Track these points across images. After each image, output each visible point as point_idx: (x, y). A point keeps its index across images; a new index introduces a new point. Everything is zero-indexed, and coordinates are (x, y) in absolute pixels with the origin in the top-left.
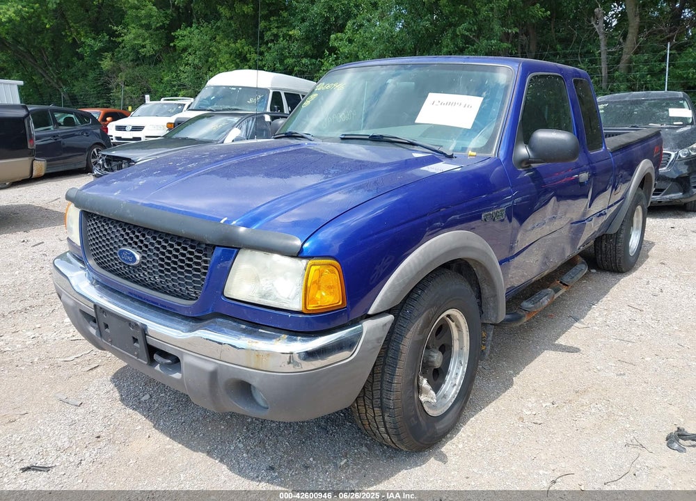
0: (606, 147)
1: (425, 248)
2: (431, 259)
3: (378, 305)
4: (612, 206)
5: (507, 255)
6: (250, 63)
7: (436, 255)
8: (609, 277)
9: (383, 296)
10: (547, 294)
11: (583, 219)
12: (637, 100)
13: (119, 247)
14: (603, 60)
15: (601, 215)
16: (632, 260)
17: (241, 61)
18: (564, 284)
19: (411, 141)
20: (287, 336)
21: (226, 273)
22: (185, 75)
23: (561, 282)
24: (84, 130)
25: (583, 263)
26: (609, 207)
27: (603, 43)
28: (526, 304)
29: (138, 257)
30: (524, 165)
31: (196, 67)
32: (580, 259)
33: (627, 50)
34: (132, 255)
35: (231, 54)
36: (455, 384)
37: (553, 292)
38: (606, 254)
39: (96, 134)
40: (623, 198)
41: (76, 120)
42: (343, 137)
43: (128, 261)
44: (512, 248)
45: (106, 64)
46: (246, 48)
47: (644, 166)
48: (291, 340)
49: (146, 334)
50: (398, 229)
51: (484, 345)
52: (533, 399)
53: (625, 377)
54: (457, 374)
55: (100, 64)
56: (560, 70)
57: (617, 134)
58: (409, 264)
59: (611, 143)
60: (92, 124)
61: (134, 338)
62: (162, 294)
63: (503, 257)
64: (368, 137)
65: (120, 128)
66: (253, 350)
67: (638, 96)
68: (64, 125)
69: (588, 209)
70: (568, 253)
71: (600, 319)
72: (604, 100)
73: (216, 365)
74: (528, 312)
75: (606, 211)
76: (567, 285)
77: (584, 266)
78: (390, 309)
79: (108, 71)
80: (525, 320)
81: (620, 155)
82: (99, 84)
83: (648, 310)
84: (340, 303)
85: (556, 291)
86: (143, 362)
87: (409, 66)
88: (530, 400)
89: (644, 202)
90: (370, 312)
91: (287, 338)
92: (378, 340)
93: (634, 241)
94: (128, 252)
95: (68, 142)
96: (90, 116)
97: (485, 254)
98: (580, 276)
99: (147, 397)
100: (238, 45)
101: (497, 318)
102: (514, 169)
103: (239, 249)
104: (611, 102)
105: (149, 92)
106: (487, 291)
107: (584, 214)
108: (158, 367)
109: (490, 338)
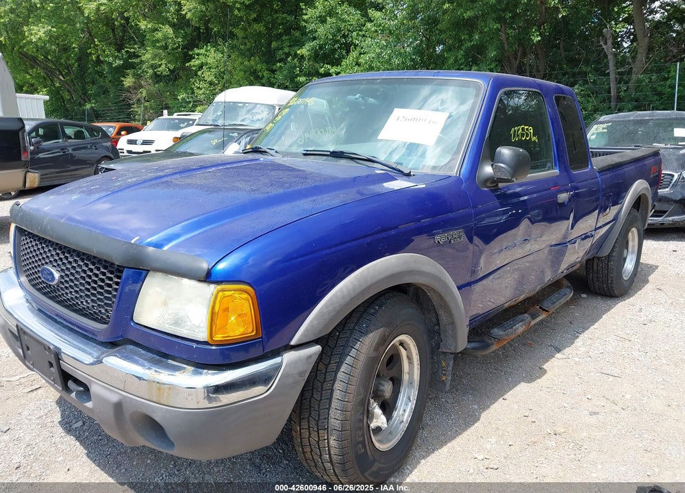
0: (592, 166)
1: (363, 271)
2: (369, 284)
3: (302, 335)
4: (600, 227)
5: (468, 279)
6: (263, 81)
7: (374, 280)
8: (599, 302)
9: (308, 325)
10: (523, 320)
11: (564, 241)
12: (641, 120)
13: (43, 264)
14: (611, 80)
15: (587, 237)
16: (626, 284)
17: (254, 79)
18: (544, 310)
19: (370, 158)
20: (193, 368)
21: (134, 296)
22: (201, 92)
23: (540, 308)
24: (93, 143)
25: (568, 287)
26: (596, 229)
27: (611, 64)
28: (496, 332)
29: (57, 275)
30: (489, 185)
31: (211, 83)
32: (566, 282)
33: (636, 70)
34: (52, 274)
35: (245, 72)
36: (403, 421)
37: (529, 318)
38: (598, 273)
39: (107, 148)
40: (615, 219)
41: (86, 133)
42: (305, 152)
43: (48, 280)
44: (474, 272)
45: (128, 81)
46: (259, 66)
47: (639, 186)
48: (195, 373)
49: (59, 359)
50: (328, 251)
51: (444, 375)
52: (493, 440)
53: (600, 417)
54: (405, 410)
55: (123, 81)
56: (540, 86)
57: (607, 154)
58: (341, 290)
59: (598, 163)
60: (101, 138)
61: (50, 362)
62: (80, 316)
63: (462, 282)
64: (329, 153)
65: (131, 142)
66: (154, 382)
67: (643, 115)
68: (75, 139)
69: (570, 231)
70: (549, 277)
71: (583, 349)
72: (607, 119)
73: (120, 397)
74: (499, 340)
75: (593, 233)
76: (546, 311)
77: (569, 290)
78: (318, 339)
79: (129, 87)
80: (494, 348)
81: (609, 175)
82: (121, 99)
83: (636, 340)
84: (253, 334)
85: (534, 317)
86: (59, 387)
87: (378, 81)
88: (490, 440)
89: (640, 224)
90: (293, 343)
91: (193, 371)
92: (301, 374)
93: (629, 266)
94: (49, 270)
95: (80, 154)
96: (100, 130)
97: (437, 278)
98: (563, 301)
99: (80, 424)
100: (252, 63)
101: (456, 347)
102: (478, 188)
103: (149, 271)
104: (615, 122)
105: (167, 108)
106: (444, 318)
107: (565, 237)
108: (73, 395)
109: (450, 368)
